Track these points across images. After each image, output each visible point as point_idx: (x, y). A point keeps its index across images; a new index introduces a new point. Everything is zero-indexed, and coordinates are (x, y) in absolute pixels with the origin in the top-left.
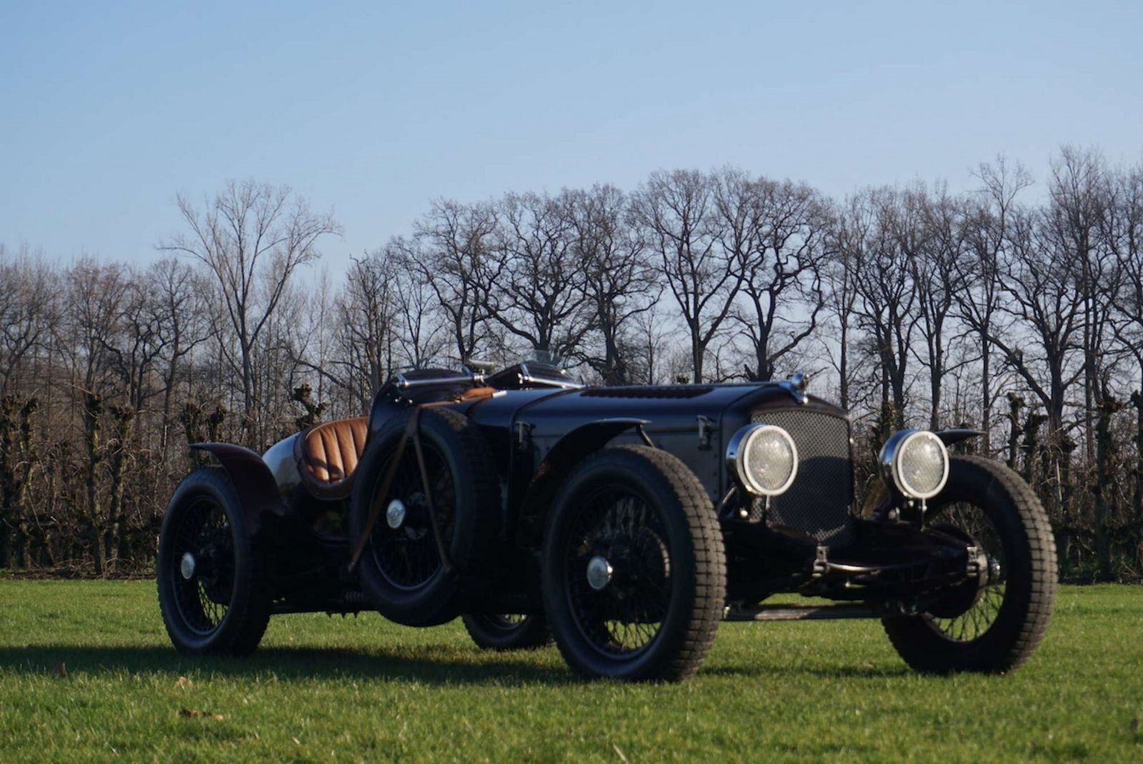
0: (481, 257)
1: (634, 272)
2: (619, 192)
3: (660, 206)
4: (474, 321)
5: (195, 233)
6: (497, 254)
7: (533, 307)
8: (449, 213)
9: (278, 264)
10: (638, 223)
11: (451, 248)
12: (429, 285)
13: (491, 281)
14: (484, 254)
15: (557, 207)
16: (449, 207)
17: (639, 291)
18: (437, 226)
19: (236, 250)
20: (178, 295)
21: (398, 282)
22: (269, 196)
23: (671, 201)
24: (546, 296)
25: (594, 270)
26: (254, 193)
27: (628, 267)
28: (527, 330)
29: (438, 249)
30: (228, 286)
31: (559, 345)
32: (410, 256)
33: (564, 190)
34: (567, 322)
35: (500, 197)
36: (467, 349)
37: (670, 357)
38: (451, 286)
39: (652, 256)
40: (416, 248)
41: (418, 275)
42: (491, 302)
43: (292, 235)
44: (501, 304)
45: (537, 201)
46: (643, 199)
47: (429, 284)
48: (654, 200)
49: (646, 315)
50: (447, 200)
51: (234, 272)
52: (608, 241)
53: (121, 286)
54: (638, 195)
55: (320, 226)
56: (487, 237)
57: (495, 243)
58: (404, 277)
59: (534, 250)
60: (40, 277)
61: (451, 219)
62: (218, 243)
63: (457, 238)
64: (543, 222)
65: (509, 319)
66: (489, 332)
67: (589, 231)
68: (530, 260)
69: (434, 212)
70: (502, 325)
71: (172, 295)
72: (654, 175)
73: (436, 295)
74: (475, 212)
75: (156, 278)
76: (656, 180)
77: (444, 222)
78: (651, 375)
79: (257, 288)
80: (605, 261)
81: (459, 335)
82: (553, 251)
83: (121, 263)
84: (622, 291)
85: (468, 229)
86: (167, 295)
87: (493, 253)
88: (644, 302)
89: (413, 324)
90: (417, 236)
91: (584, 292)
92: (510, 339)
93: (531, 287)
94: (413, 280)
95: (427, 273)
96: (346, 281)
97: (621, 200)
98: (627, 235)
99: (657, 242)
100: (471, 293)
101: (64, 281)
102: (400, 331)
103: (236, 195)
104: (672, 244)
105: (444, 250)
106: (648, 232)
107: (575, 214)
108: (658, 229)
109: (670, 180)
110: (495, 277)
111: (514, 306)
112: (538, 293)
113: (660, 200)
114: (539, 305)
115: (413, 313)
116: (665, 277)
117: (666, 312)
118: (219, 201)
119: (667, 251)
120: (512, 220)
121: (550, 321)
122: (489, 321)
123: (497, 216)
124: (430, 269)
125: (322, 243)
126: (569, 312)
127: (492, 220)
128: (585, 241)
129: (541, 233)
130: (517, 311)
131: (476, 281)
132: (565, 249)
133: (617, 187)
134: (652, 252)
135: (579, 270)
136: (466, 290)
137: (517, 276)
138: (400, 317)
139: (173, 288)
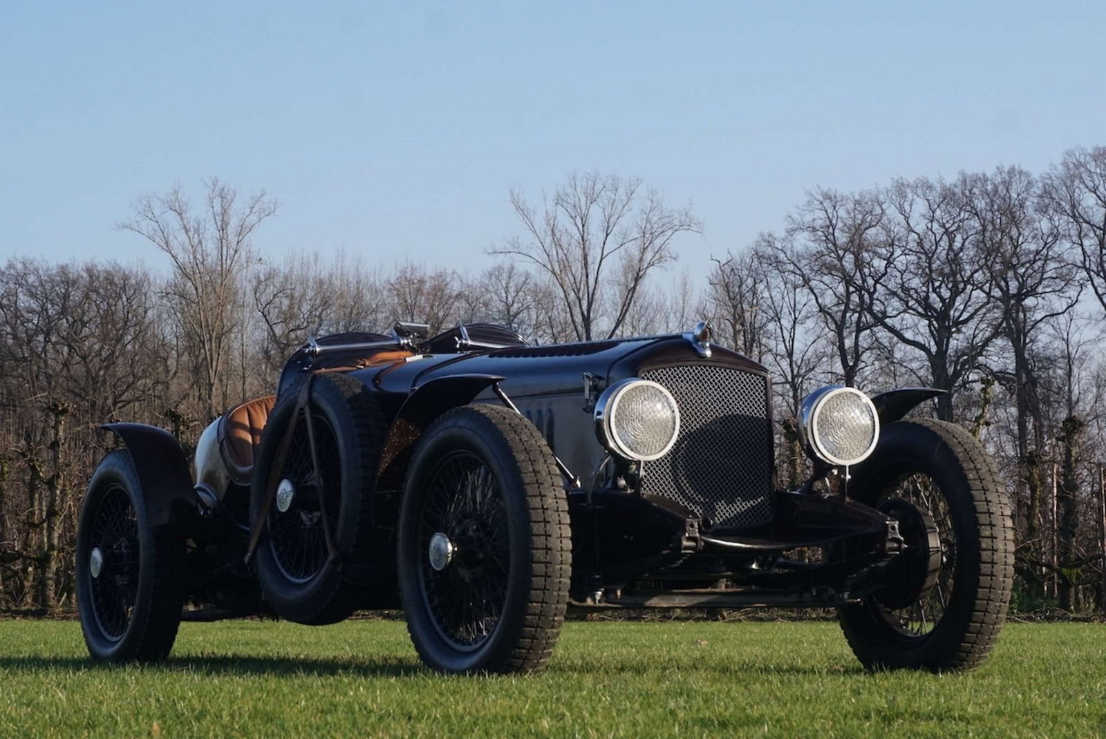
0: (865, 255)
1: (1047, 269)
2: (1027, 175)
3: (1077, 190)
4: (859, 330)
5: (531, 235)
6: (884, 251)
7: (927, 310)
8: (827, 204)
9: (627, 268)
10: (1051, 212)
11: (830, 245)
12: (806, 290)
13: (877, 282)
14: (867, 251)
15: (954, 194)
16: (827, 197)
17: (1054, 291)
18: (814, 220)
19: (578, 252)
20: (516, 305)
21: (768, 286)
22: (617, 190)
23: (1090, 184)
24: (942, 300)
25: (998, 267)
26: (599, 186)
27: (1040, 263)
28: (920, 339)
29: (814, 247)
30: (572, 295)
31: (959, 358)
32: (782, 256)
33: (963, 174)
34: (968, 329)
35: (887, 184)
36: (851, 364)
37: (1094, 367)
38: (830, 291)
39: (1066, 249)
40: (789, 246)
41: (791, 277)
42: (877, 307)
43: (644, 233)
44: (889, 310)
45: (930, 187)
46: (1056, 183)
47: (807, 286)
48: (1069, 183)
49: (1062, 319)
50: (825, 189)
51: (578, 280)
52: (1014, 233)
53: (450, 297)
54: (1050, 178)
55: (676, 222)
56: (872, 231)
57: (883, 237)
58: (776, 280)
59: (927, 246)
60: (358, 289)
61: (830, 211)
62: (558, 244)
63: (837, 233)
64: (938, 212)
65: (898, 327)
66: (877, 345)
67: (992, 222)
68: (923, 257)
69: (809, 203)
70: (891, 335)
71: (508, 307)
72: (1069, 153)
73: (814, 301)
74: (857, 203)
75: (490, 288)
76: (1070, 160)
77: (822, 214)
78: (1070, 391)
79: (605, 297)
80: (1011, 257)
81: (841, 347)
82: (950, 246)
83: (449, 271)
84: (1033, 292)
85: (850, 222)
86: (501, 306)
87: (879, 250)
88: (1059, 304)
89: (786, 335)
90: (791, 232)
91: (988, 294)
92: (901, 351)
93: (924, 289)
94: (785, 284)
95: (803, 276)
96: (708, 287)
97: (1030, 184)
98: (1037, 225)
99: (1074, 232)
100: (855, 298)
101: (385, 293)
102: (772, 344)
103: (578, 190)
104: (1092, 234)
105: (822, 247)
106: (1062, 222)
107: (976, 202)
108: (1074, 217)
109: (1088, 158)
110: (880, 278)
111: (904, 311)
112: (933, 296)
113: (1077, 182)
114: (935, 310)
115: (786, 323)
116: (1084, 274)
117: (1087, 315)
118: (559, 196)
119: (1086, 243)
120: (901, 210)
121: (949, 328)
122: (875, 329)
123: (884, 206)
124: (807, 271)
125: (677, 242)
126: (971, 317)
127: (878, 211)
128: (988, 234)
129: (935, 225)
130: (909, 318)
131: (859, 282)
132: (963, 245)
133: (1024, 168)
134: (1068, 245)
135: (981, 268)
136: (848, 294)
137: (907, 276)
138: (771, 326)
139: (510, 299)
